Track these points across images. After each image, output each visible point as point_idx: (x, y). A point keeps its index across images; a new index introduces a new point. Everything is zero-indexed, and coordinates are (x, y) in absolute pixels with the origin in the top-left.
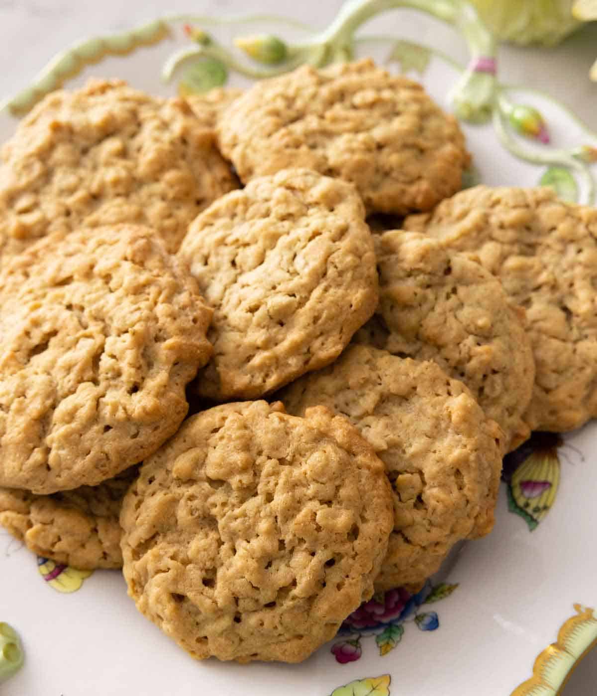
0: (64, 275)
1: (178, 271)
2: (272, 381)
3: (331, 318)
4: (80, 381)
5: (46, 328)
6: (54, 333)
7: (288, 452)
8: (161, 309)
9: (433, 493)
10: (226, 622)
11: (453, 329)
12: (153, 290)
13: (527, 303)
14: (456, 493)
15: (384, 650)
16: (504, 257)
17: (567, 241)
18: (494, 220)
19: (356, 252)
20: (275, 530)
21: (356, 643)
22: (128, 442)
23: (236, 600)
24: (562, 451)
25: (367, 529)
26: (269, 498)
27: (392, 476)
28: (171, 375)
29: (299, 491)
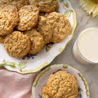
0: (6, 10)
1: (17, 14)
2: (23, 30)
3: (30, 25)
4: (3, 24)
5: (1, 17)
6: (2, 18)
7: (21, 39)
8: (13, 19)
9: (35, 47)
10: (11, 53)
11: (44, 30)
12: (13, 16)
13: (55, 28)
14: (37, 48)
15: (27, 59)
16: (54, 22)
17: (62, 22)
18: (55, 17)
19: (35, 19)
20: (18, 46)
21: (25, 58)
22: (6, 32)
23: (13, 51)
24: (53, 44)
25: (27, 49)
26: (18, 43)
27: (32, 44)
28: (12, 26)
29: (21, 43)
